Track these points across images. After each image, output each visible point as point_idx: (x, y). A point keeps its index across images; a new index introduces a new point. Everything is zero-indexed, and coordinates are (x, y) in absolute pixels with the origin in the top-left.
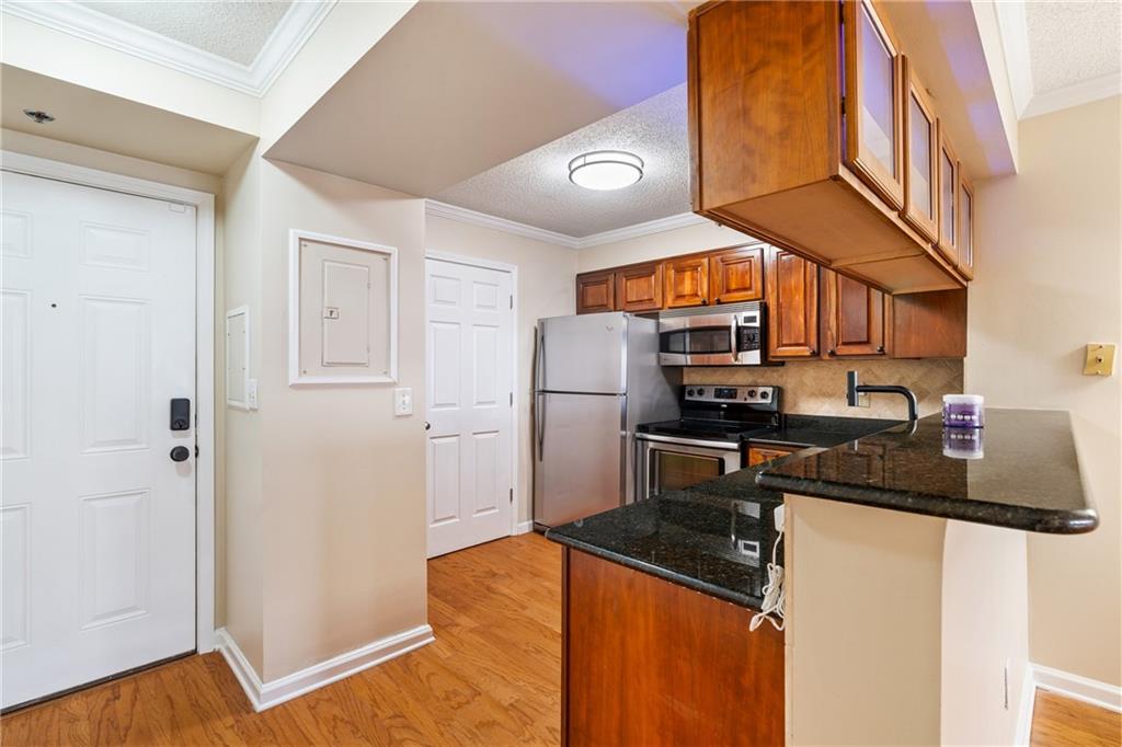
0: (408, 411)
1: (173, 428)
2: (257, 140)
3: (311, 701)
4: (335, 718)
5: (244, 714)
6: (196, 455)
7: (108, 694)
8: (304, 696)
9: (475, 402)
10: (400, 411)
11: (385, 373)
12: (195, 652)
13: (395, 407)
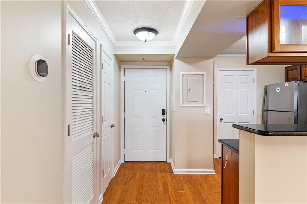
0: (208, 113)
1: (163, 115)
2: (174, 55)
3: (184, 176)
4: (187, 180)
5: (172, 174)
6: (167, 121)
7: (152, 164)
8: (183, 175)
9: (239, 113)
10: (206, 113)
11: (202, 104)
12: (166, 162)
13: (205, 112)
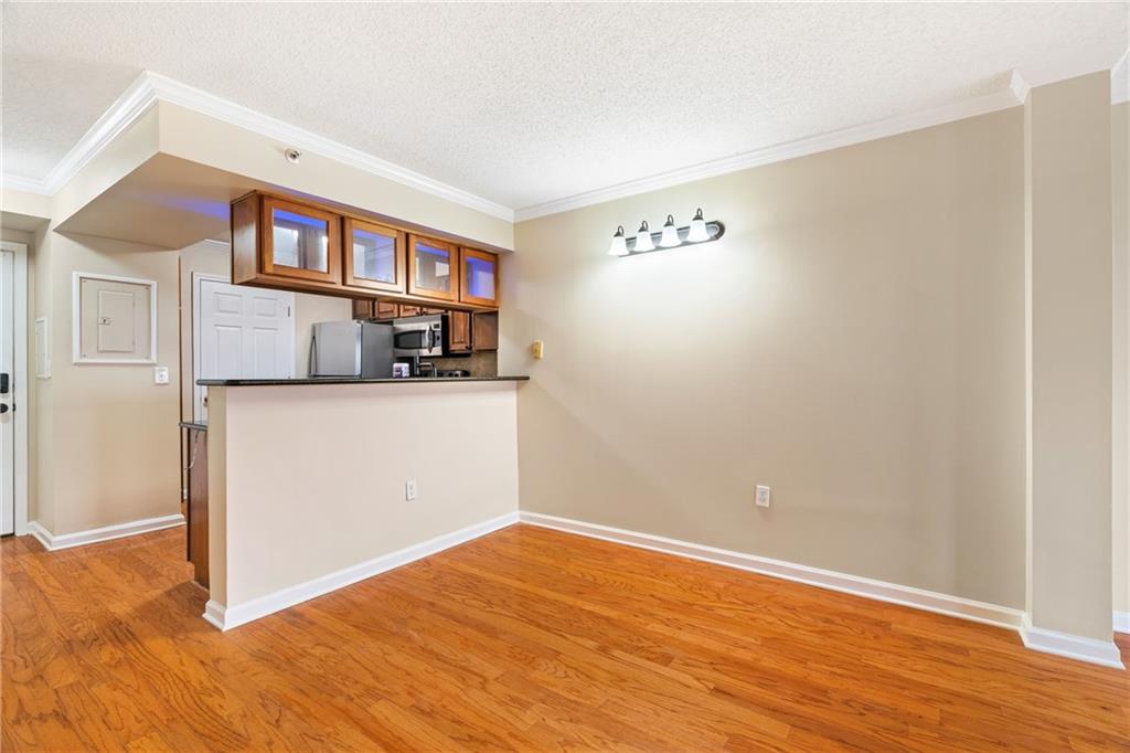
0: (166, 380)
2: (49, 221)
5: (39, 555)
6: (14, 410)
10: (158, 381)
11: (147, 357)
12: (13, 534)
13: (154, 379)
